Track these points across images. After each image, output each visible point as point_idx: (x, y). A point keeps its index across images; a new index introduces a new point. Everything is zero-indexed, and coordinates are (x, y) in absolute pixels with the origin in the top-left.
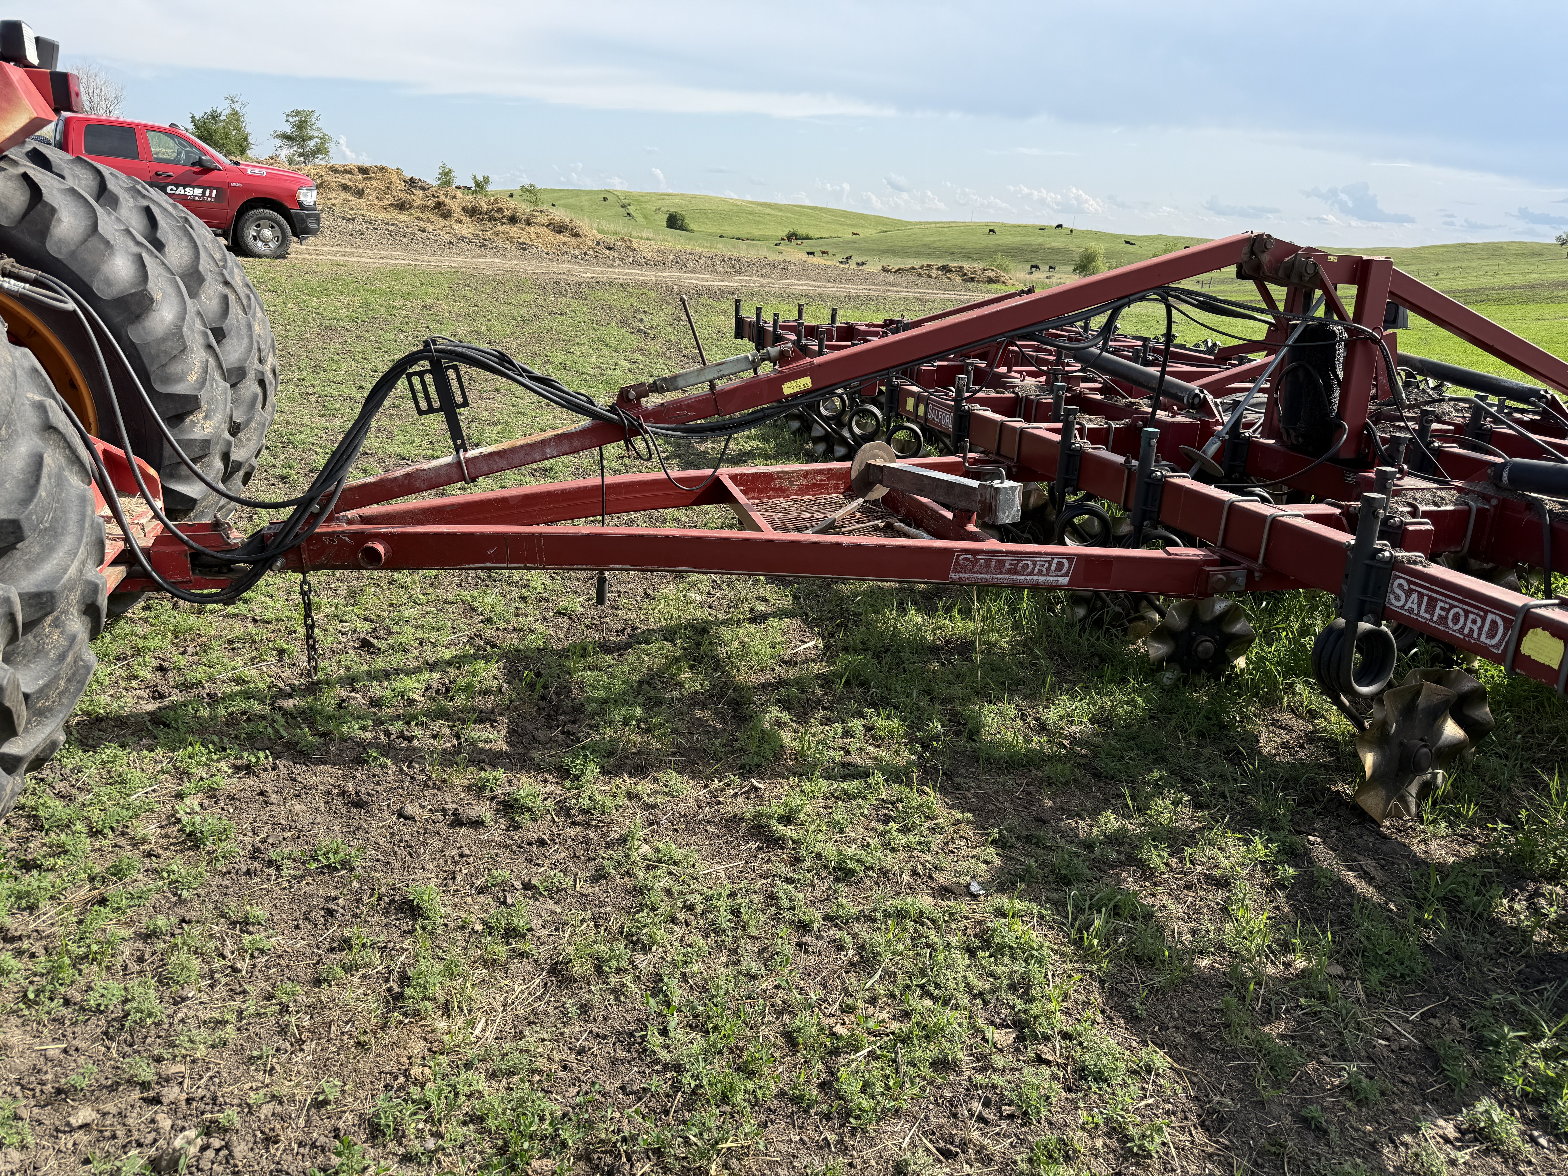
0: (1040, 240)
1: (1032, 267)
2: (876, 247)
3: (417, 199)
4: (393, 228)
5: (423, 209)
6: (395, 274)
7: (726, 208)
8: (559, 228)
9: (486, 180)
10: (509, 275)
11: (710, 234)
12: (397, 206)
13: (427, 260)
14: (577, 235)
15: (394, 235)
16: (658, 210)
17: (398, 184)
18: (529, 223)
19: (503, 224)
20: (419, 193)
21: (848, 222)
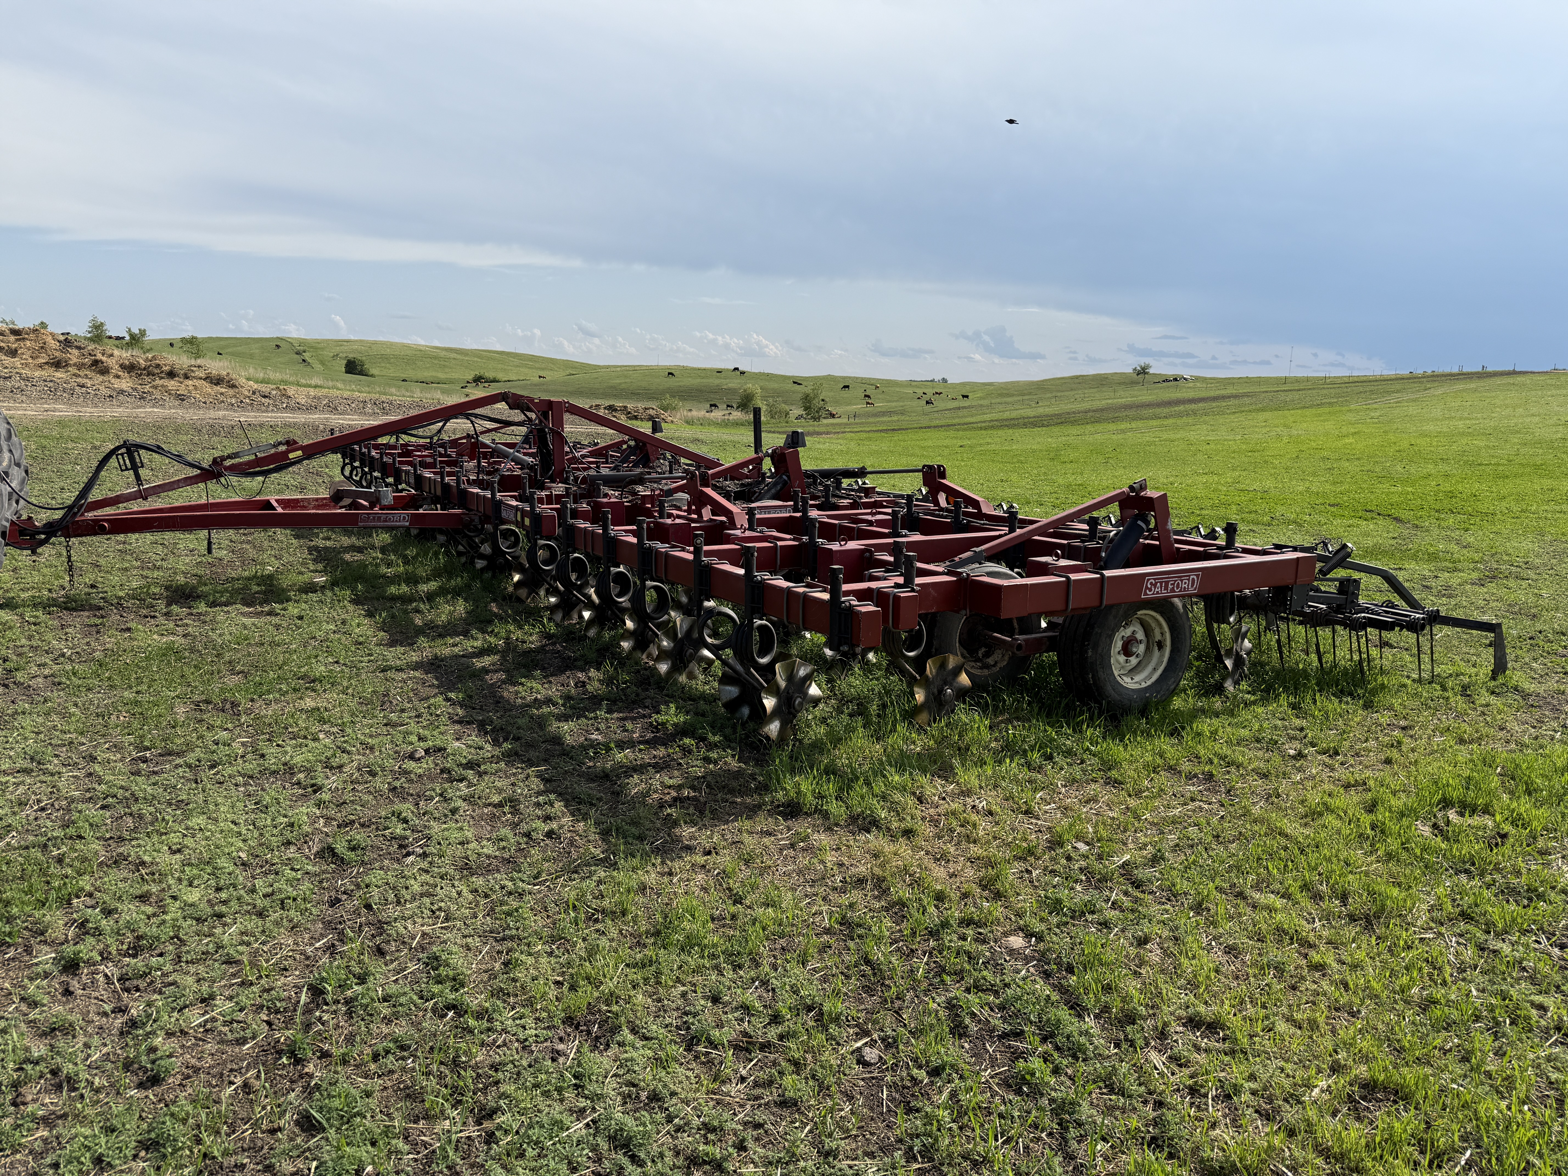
0: (717, 382)
1: (711, 405)
2: (564, 389)
3: (74, 356)
4: (51, 384)
5: (80, 366)
6: (61, 423)
7: (409, 352)
8: (217, 381)
9: (143, 333)
10: (167, 421)
11: (393, 378)
12: (52, 364)
13: (89, 411)
14: (233, 386)
15: (54, 391)
16: (336, 356)
17: (53, 344)
18: (186, 377)
19: (161, 378)
20: (75, 352)
21: (537, 365)
